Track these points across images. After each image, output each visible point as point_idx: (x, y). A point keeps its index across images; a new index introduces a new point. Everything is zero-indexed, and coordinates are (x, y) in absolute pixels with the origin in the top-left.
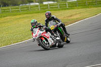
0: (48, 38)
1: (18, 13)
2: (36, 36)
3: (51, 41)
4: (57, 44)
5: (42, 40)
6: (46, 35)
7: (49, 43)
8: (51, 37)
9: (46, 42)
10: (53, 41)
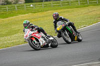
0: (39, 38)
1: (60, 8)
2: (26, 36)
3: (42, 42)
4: (50, 45)
5: (32, 40)
6: (37, 35)
7: (40, 44)
8: (42, 37)
9: (36, 42)
10: (44, 42)
